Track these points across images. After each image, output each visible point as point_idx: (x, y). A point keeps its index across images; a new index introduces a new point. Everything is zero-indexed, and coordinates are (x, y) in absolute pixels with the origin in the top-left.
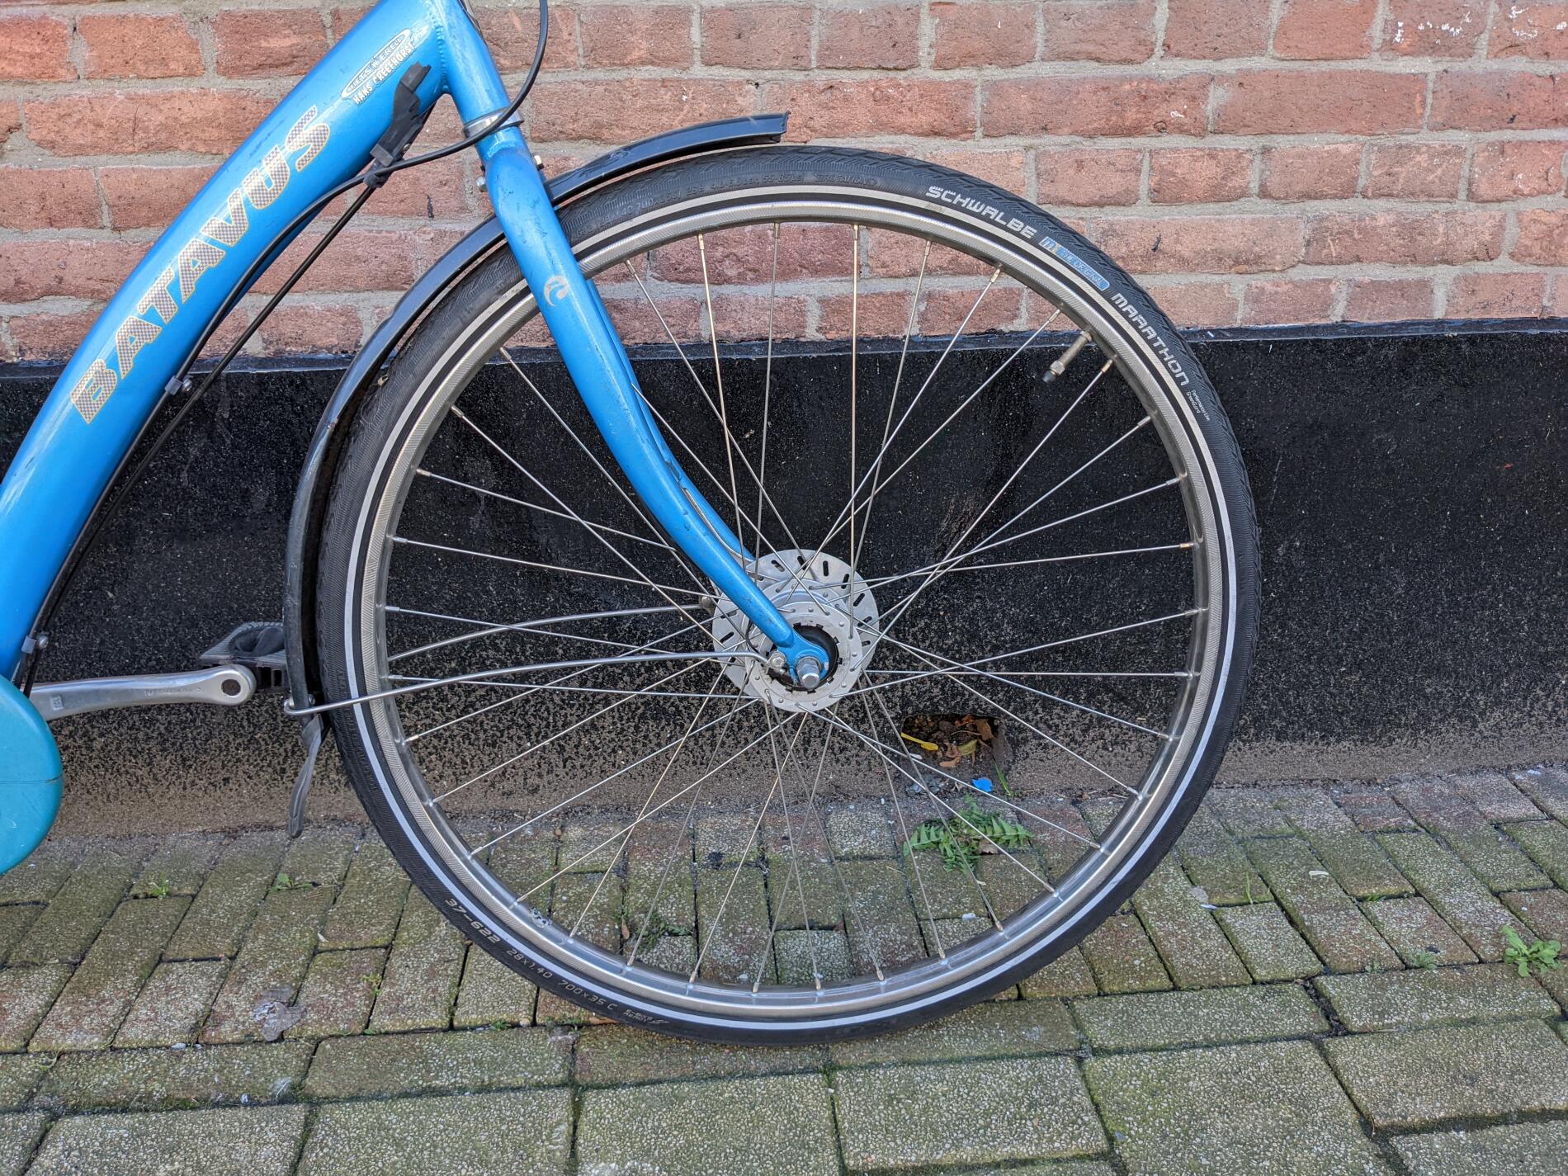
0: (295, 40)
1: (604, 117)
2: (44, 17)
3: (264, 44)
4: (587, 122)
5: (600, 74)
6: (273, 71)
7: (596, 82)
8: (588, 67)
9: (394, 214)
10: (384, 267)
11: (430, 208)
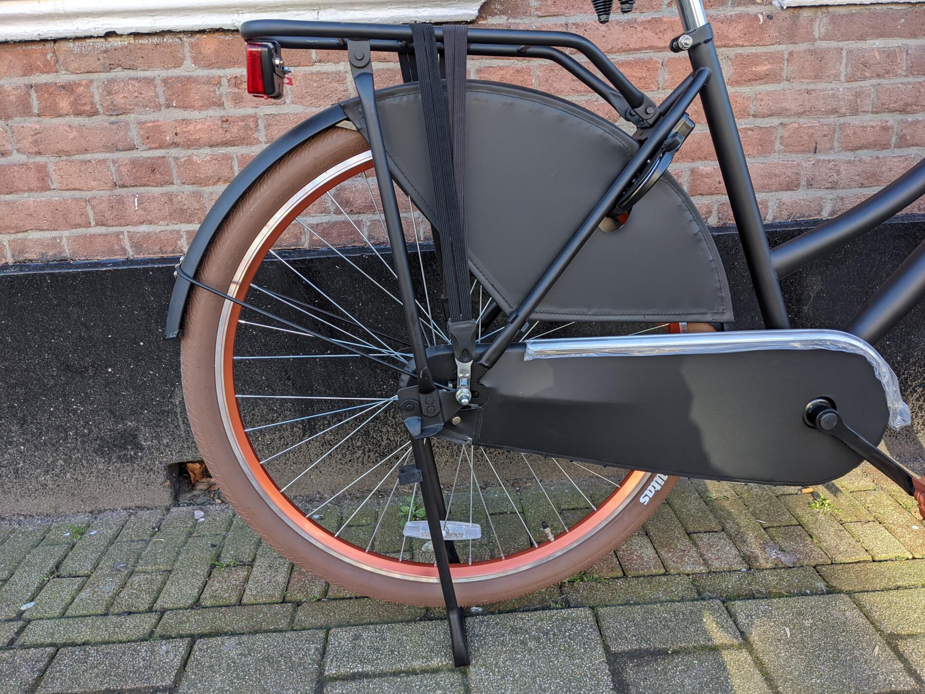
0: (769, 66)
1: (910, 100)
2: (651, 59)
3: (754, 69)
4: (901, 103)
5: (911, 79)
6: (753, 83)
7: (909, 83)
8: (906, 76)
9: (797, 152)
10: (787, 179)
11: (816, 148)
